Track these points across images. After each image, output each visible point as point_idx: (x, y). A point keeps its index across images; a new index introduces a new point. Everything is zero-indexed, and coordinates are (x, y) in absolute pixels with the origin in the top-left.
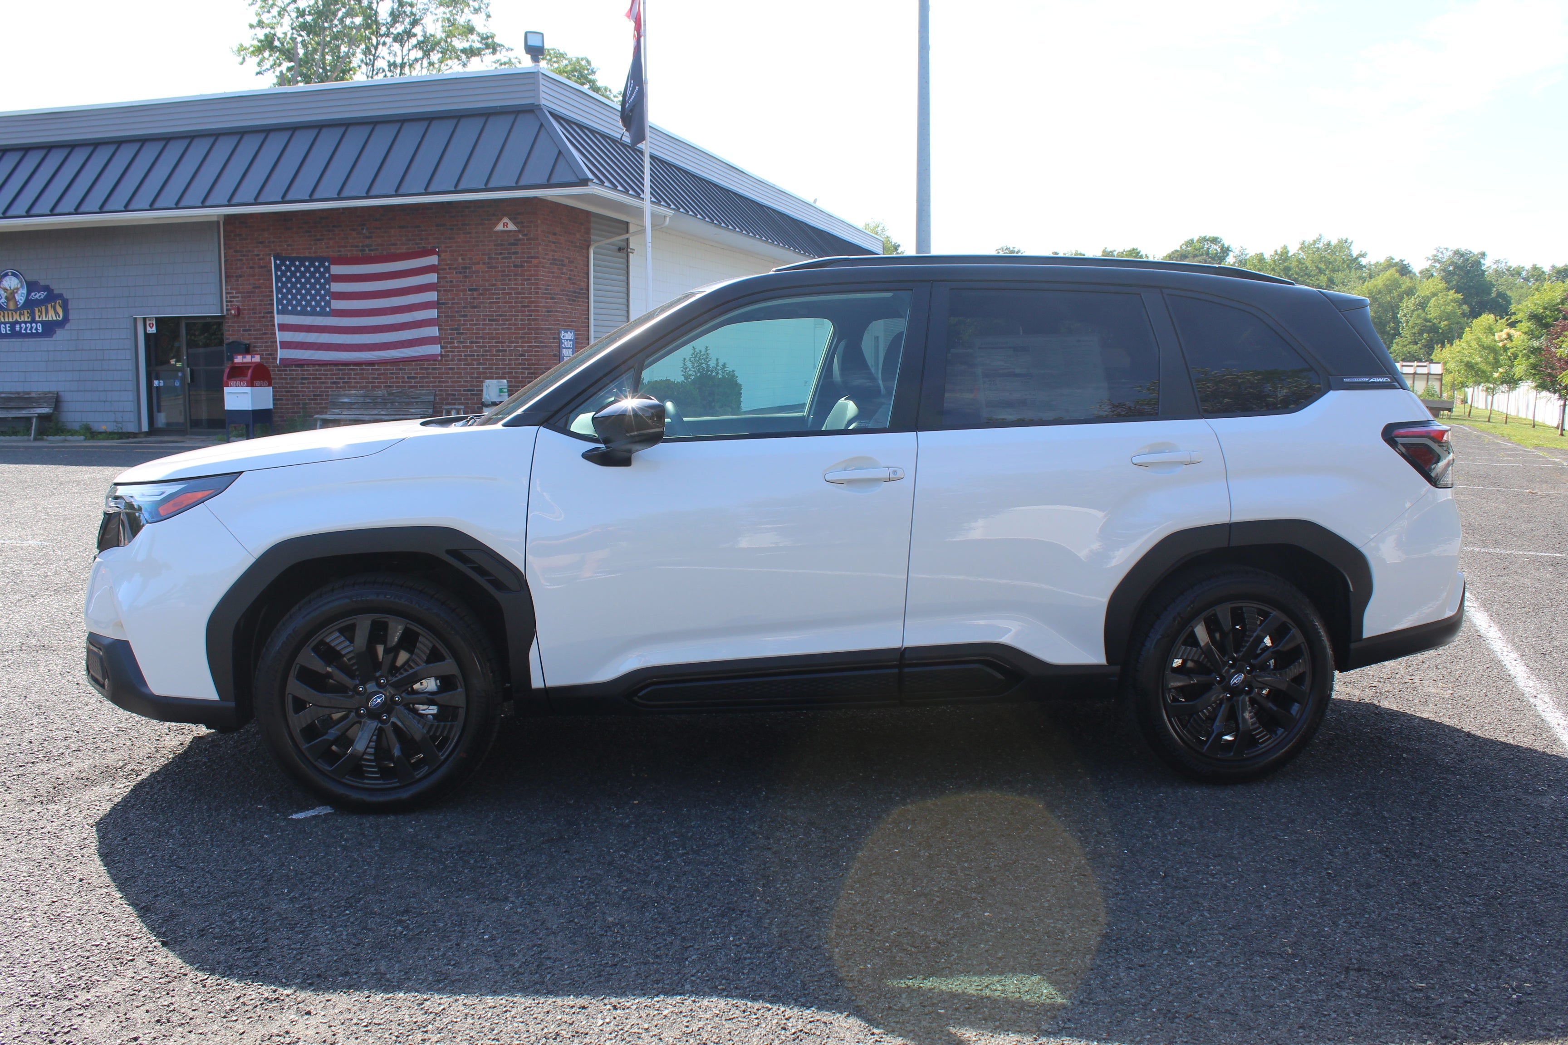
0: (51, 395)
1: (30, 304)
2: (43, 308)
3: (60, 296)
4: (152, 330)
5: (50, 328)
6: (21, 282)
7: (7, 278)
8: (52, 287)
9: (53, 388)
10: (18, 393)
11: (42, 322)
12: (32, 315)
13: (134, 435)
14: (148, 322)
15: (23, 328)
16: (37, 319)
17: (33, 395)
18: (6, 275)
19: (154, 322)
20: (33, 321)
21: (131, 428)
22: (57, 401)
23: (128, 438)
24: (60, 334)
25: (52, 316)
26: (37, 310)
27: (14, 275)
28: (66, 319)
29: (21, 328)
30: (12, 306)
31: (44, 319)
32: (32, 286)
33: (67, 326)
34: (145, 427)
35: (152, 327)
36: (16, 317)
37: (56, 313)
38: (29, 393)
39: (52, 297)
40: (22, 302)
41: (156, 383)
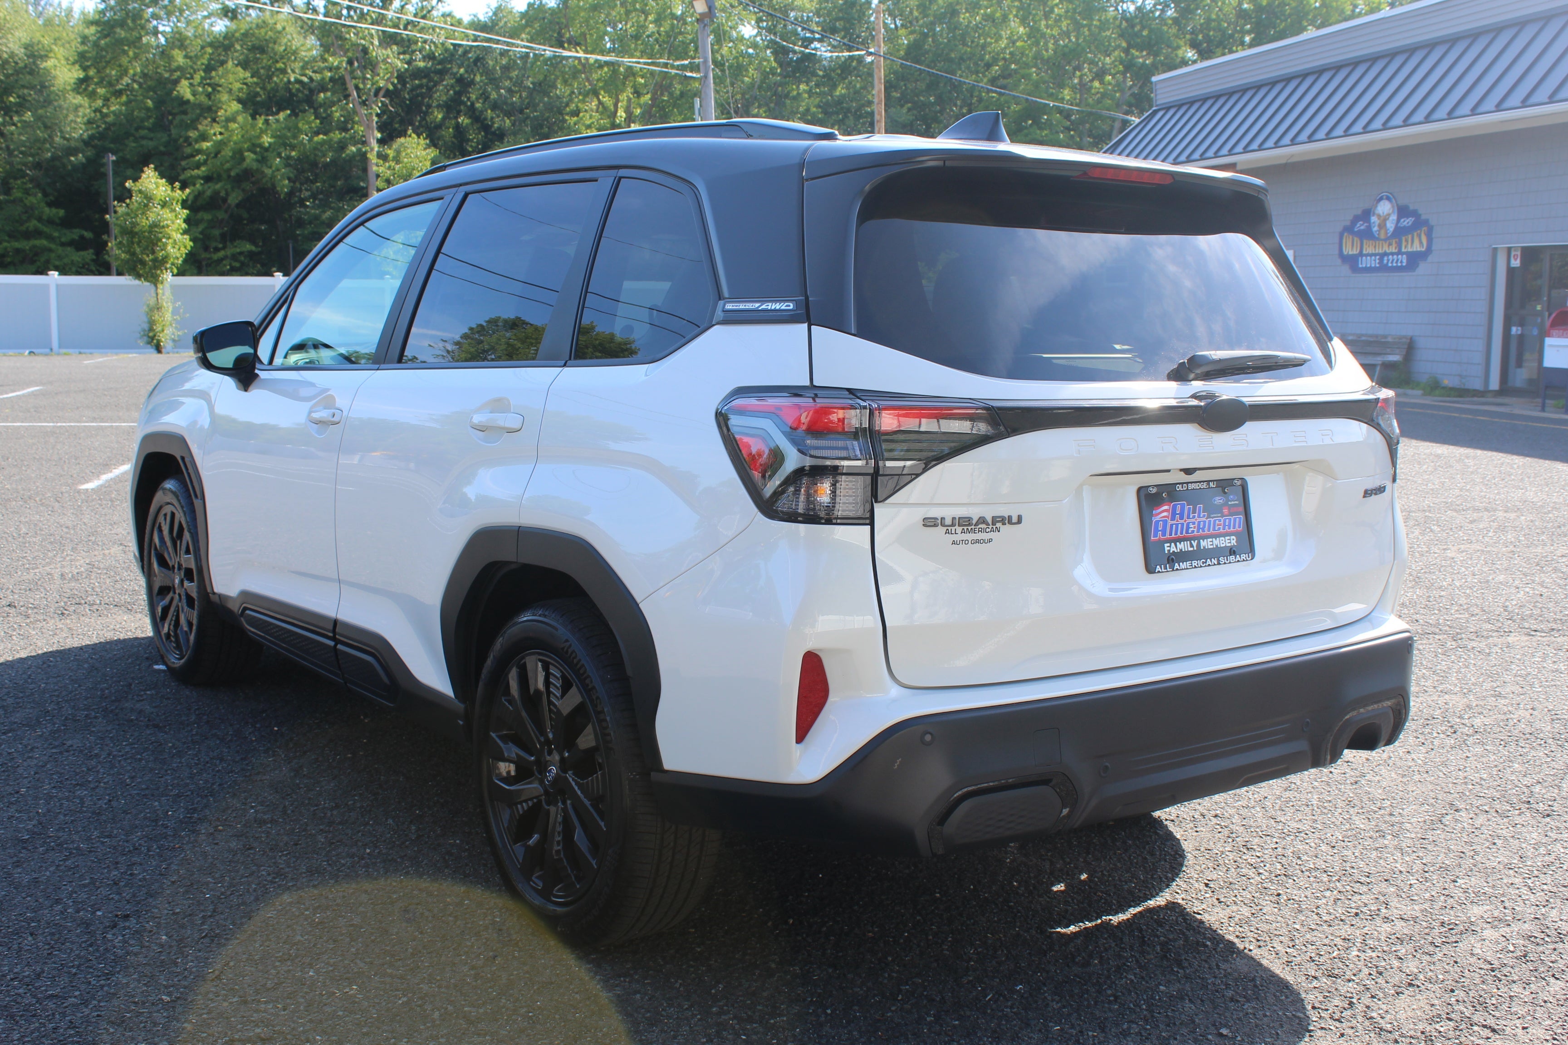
0: (1404, 340)
1: (1399, 233)
2: (1410, 236)
3: (1426, 223)
4: (1516, 263)
5: (1414, 260)
6: (1393, 207)
7: (1382, 203)
8: (1420, 212)
9: (1407, 331)
10: (1377, 336)
11: (1407, 253)
12: (1399, 245)
13: (1476, 393)
14: (1513, 253)
15: (1390, 261)
16: (1403, 250)
17: (1390, 339)
18: (1381, 199)
19: (1519, 253)
20: (1399, 253)
21: (1477, 384)
22: (1410, 348)
23: (1473, 396)
24: (1423, 268)
25: (1416, 247)
26: (1404, 239)
27: (1388, 199)
28: (1429, 250)
29: (1388, 260)
30: (1382, 236)
31: (1410, 250)
32: (1403, 211)
33: (1430, 259)
34: (1494, 384)
35: (1516, 260)
36: (1386, 249)
37: (1421, 243)
38: (1385, 337)
39: (1420, 223)
40: (1392, 230)
41: (1515, 330)
